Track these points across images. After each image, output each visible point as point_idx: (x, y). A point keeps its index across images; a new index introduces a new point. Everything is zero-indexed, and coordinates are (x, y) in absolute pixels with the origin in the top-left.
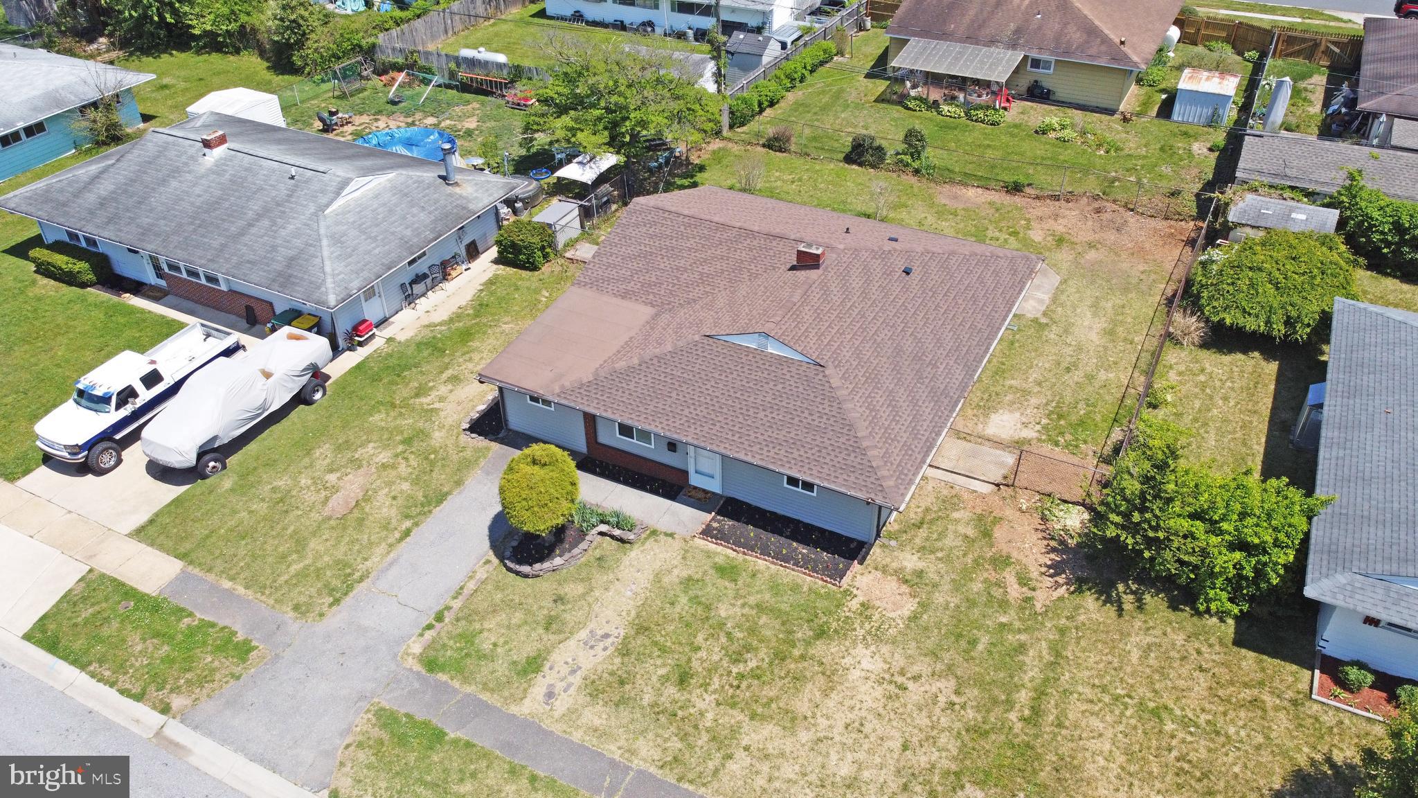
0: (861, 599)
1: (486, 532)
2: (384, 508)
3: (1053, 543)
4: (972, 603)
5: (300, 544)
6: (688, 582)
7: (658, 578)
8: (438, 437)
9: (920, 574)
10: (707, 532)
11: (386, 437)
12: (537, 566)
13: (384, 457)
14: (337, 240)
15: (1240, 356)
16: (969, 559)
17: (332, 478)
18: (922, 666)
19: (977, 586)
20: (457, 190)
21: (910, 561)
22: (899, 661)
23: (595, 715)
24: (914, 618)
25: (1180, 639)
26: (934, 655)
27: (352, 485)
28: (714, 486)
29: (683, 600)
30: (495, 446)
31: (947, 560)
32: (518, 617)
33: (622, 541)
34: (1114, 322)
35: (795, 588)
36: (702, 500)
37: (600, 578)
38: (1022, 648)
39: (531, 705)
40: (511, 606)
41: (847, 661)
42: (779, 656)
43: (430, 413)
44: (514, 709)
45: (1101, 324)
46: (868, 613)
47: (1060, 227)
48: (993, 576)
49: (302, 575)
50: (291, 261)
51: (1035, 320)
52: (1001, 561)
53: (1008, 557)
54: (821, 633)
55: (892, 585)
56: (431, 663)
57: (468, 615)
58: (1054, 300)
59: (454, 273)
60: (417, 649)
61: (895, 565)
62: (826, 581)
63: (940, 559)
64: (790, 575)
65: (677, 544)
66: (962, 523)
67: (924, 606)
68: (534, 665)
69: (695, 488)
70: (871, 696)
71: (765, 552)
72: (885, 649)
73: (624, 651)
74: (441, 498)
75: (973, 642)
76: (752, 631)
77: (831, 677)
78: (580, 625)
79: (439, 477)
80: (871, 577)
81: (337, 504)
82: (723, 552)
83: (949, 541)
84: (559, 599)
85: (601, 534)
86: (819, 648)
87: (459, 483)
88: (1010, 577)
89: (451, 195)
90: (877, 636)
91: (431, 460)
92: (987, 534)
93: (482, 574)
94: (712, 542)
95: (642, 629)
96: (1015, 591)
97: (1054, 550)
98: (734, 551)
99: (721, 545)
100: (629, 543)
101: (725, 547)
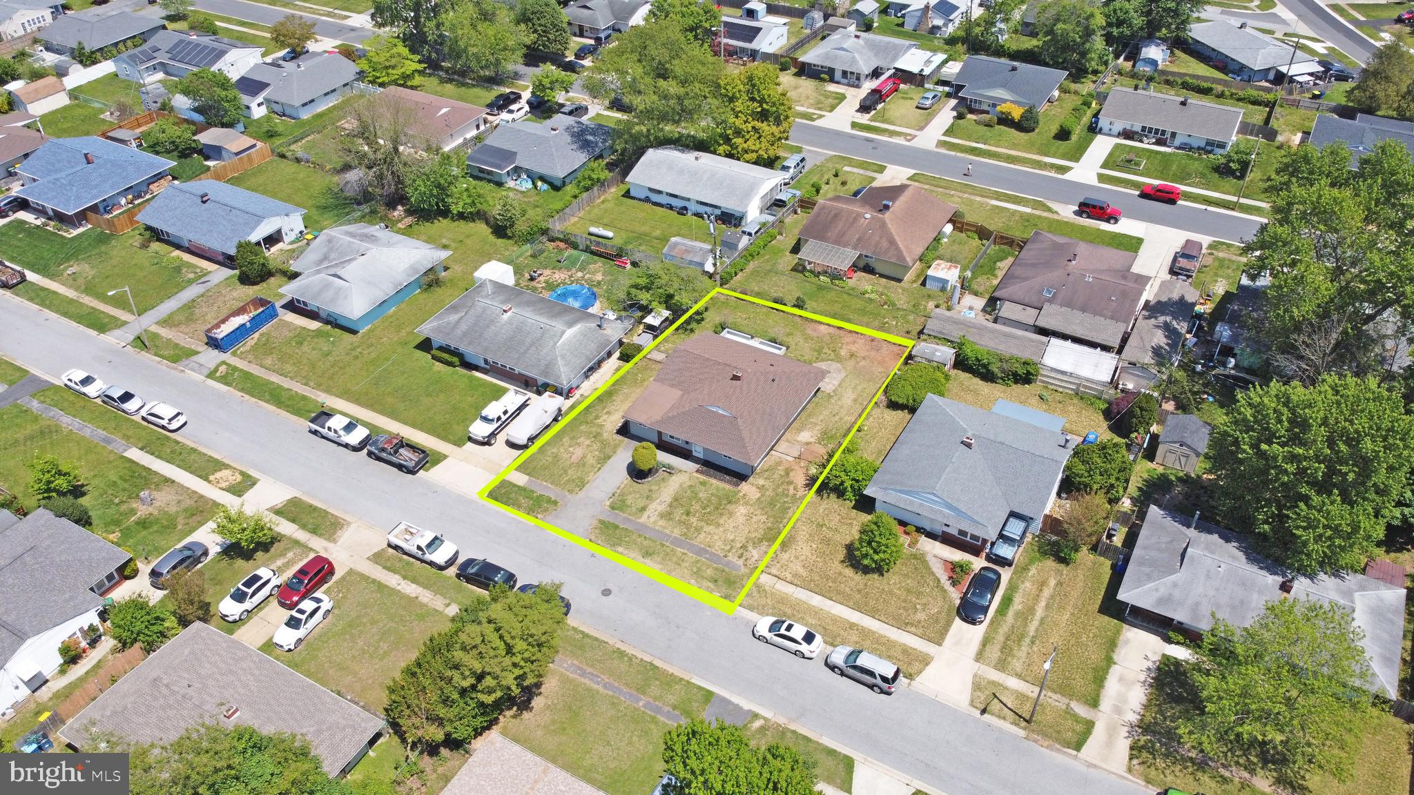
1: (626, 469)
2: (590, 460)
6: (691, 486)
7: (681, 485)
8: (605, 435)
9: (763, 486)
10: (698, 471)
11: (588, 435)
12: (643, 480)
13: (588, 442)
14: (563, 357)
15: (900, 412)
16: (780, 482)
17: (571, 449)
20: (605, 332)
21: (761, 482)
23: (662, 522)
24: (759, 499)
25: (836, 507)
27: (579, 452)
28: (701, 456)
29: (689, 492)
30: (626, 439)
31: (773, 482)
32: (638, 496)
33: (670, 473)
34: (859, 396)
35: (724, 489)
37: (662, 485)
38: (789, 508)
39: (643, 519)
41: (737, 510)
43: (601, 426)
44: (638, 520)
45: (853, 396)
46: (745, 497)
49: (568, 481)
50: (547, 366)
51: (829, 394)
52: (790, 483)
53: (793, 481)
54: (730, 502)
55: (754, 488)
57: (622, 494)
58: (840, 385)
59: (603, 366)
60: (608, 503)
61: (756, 483)
62: (734, 487)
63: (771, 482)
64: (722, 485)
65: (688, 475)
66: (781, 470)
67: (762, 495)
69: (694, 457)
70: (741, 519)
71: (715, 478)
72: (748, 507)
73: (671, 505)
74: (609, 457)
75: (775, 506)
77: (731, 514)
78: (657, 498)
79: (608, 450)
81: (575, 459)
82: (702, 477)
83: (775, 476)
84: (650, 491)
85: (663, 471)
87: (615, 452)
88: (791, 488)
89: (603, 335)
91: (604, 444)
92: (788, 474)
93: (625, 482)
94: (699, 474)
95: (676, 500)
96: (792, 491)
97: (807, 480)
98: (706, 477)
99: (702, 475)
100: (673, 474)
101: (704, 475)
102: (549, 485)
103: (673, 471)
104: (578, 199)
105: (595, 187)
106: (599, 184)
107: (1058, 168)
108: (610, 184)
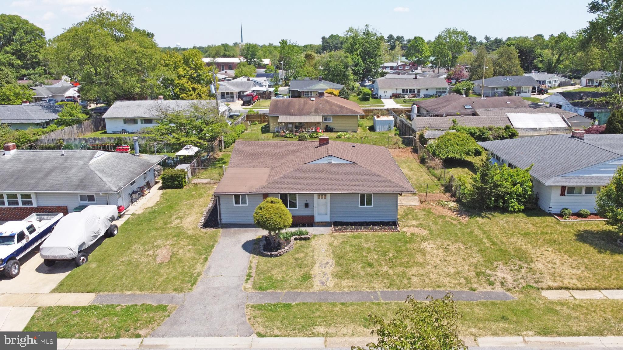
1: (244, 251)
2: (186, 255)
3: (452, 210)
6: (344, 243)
7: (331, 245)
8: (189, 232)
9: (420, 224)
10: (336, 231)
11: (164, 237)
13: (169, 242)
14: (102, 171)
15: (456, 169)
16: (432, 219)
17: (149, 253)
18: (447, 242)
20: (141, 157)
21: (414, 223)
22: (438, 243)
24: (431, 233)
26: (447, 239)
27: (163, 252)
28: (327, 219)
29: (347, 247)
30: (221, 230)
31: (425, 219)
32: (285, 268)
33: (306, 239)
34: (411, 169)
35: (385, 235)
36: (326, 225)
37: (307, 250)
38: (472, 232)
41: (422, 247)
42: (398, 251)
43: (177, 228)
44: (312, 290)
46: (415, 235)
48: (443, 220)
49: (167, 281)
52: (442, 217)
54: (406, 242)
55: (415, 228)
56: (260, 288)
57: (261, 272)
59: (145, 193)
60: (250, 286)
61: (410, 225)
62: (393, 231)
63: (423, 220)
65: (328, 236)
66: (419, 212)
67: (431, 230)
68: (307, 277)
69: (318, 222)
70: (439, 252)
71: (362, 230)
72: (431, 242)
73: (339, 264)
74: (212, 246)
76: (382, 247)
77: (421, 252)
78: (313, 263)
79: (204, 242)
81: (161, 259)
83: (420, 216)
84: (297, 259)
85: (295, 239)
86: (410, 246)
88: (449, 219)
90: (425, 239)
91: (195, 238)
92: (430, 212)
93: (255, 261)
94: (341, 232)
95: (339, 257)
96: (454, 222)
98: (352, 232)
99: (345, 232)
100: (309, 239)
101: (347, 232)
102: (138, 292)
103: (308, 236)
104: (62, 130)
105: (75, 126)
106: (77, 125)
107: (378, 106)
108: (86, 129)
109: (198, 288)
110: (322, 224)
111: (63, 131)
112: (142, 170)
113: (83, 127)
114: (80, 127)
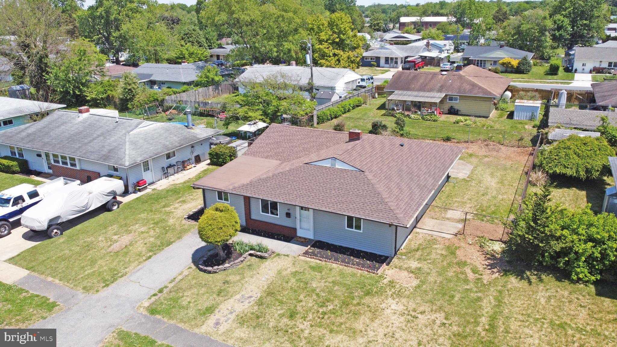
0: (388, 279)
1: (191, 256)
2: (140, 247)
3: (488, 256)
4: (449, 281)
5: (93, 262)
6: (295, 274)
7: (279, 272)
8: (171, 221)
9: (419, 269)
10: (306, 253)
11: (146, 222)
12: (216, 267)
13: (143, 229)
14: (133, 143)
15: (566, 189)
16: (445, 263)
17: (115, 237)
18: (425, 307)
19: (450, 274)
20: (192, 131)
21: (414, 264)
22: (412, 305)
23: (242, 332)
24: (418, 287)
25: (566, 293)
26: (431, 302)
27: (125, 239)
28: (310, 235)
29: (293, 280)
31: (434, 263)
32: (203, 290)
33: (261, 257)
34: (502, 180)
35: (354, 275)
36: (304, 242)
37: (248, 273)
39: (206, 328)
40: (200, 285)
41: (383, 306)
42: (345, 304)
43: (169, 213)
44: (196, 330)
45: (496, 180)
46: (394, 284)
47: (470, 151)
48: (459, 270)
49: (93, 274)
51: (464, 179)
52: (462, 264)
53: (466, 262)
54: (368, 293)
55: (405, 274)
56: (152, 311)
57: (178, 289)
59: (188, 167)
60: (146, 304)
61: (405, 266)
62: (369, 272)
63: (430, 263)
64: (349, 270)
65: (290, 259)
66: (439, 249)
67: (423, 282)
68: (210, 310)
69: (300, 237)
71: (336, 260)
72: (404, 300)
73: (260, 303)
74: (169, 244)
75: (453, 297)
76: (330, 292)
77: (374, 312)
78: (236, 293)
79: (169, 235)
80: (393, 271)
81: (115, 247)
82: (314, 262)
83: (433, 256)
84: (226, 282)
85: (251, 255)
86: (367, 300)
87: (179, 238)
88: (468, 271)
89: (189, 132)
90: (399, 294)
91: (166, 230)
92: (453, 253)
93: (186, 273)
94: (309, 257)
95: (270, 293)
96: (471, 276)
97: (489, 259)
98: (320, 260)
99: (313, 258)
100: (265, 258)
101: (315, 259)
102: (57, 281)
103: (266, 255)
104: (195, 91)
105: (211, 87)
106: (214, 87)
107: (561, 83)
108: (224, 90)
109: (104, 293)
110: (303, 240)
111: (197, 92)
112: (178, 145)
113: (220, 88)
114: (217, 88)
